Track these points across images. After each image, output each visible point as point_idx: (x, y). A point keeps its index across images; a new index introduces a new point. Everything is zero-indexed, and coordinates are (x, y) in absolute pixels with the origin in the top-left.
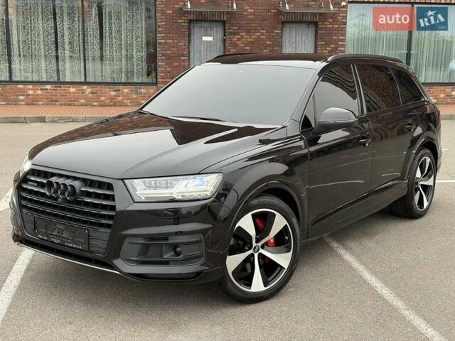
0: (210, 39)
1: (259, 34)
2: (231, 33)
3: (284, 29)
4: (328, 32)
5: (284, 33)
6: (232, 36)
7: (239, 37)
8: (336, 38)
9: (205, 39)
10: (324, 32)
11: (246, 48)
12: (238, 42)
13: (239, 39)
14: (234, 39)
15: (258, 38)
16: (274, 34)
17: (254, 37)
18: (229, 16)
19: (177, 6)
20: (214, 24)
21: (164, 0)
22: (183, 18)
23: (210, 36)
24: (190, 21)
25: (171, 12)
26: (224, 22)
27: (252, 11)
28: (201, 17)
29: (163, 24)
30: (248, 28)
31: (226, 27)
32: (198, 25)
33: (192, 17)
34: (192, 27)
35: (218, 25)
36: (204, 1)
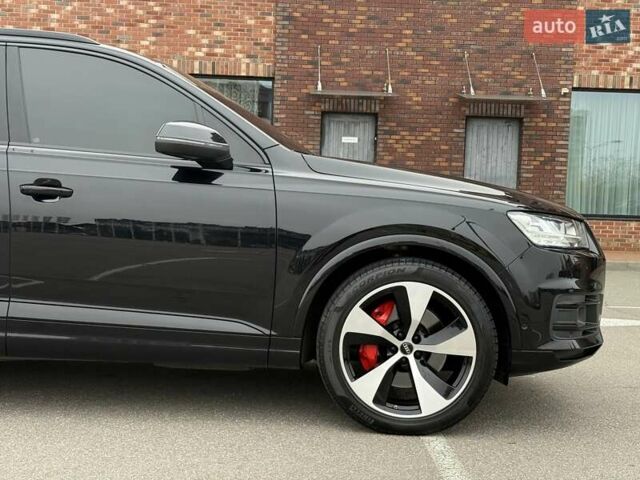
0: (354, 140)
1: (430, 134)
2: (386, 132)
3: (470, 128)
4: (538, 133)
5: (470, 134)
6: (387, 137)
7: (397, 137)
8: (553, 142)
9: (345, 140)
10: (533, 133)
11: (409, 155)
12: (396, 146)
13: (397, 142)
14: (391, 141)
15: (428, 140)
16: (453, 135)
17: (422, 138)
18: (382, 106)
19: (305, 91)
20: (361, 119)
21: (285, 82)
22: (313, 108)
23: (354, 136)
24: (324, 114)
25: (295, 99)
26: (375, 116)
27: (420, 99)
28: (340, 107)
29: (283, 116)
30: (413, 125)
31: (379, 123)
32: (337, 119)
33: (326, 107)
34: (326, 122)
35: (367, 118)
36: (345, 84)
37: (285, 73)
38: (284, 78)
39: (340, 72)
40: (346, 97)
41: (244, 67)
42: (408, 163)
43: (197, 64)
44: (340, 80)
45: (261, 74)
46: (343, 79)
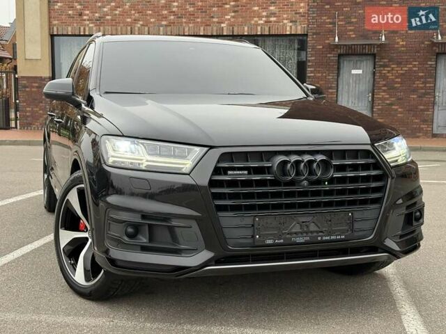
0: (360, 72)
1: (411, 66)
2: (381, 66)
3: (439, 61)
5: (439, 65)
6: (382, 69)
7: (389, 69)
9: (354, 72)
11: (397, 80)
12: (388, 74)
13: (389, 72)
14: (384, 72)
15: (410, 70)
16: (427, 66)
17: (405, 69)
18: (379, 49)
19: (327, 42)
20: (364, 58)
21: (315, 36)
22: (333, 52)
23: (360, 69)
24: (340, 56)
25: (321, 47)
26: (374, 55)
27: (404, 43)
28: (350, 51)
29: (313, 58)
30: (399, 60)
31: (377, 60)
32: (348, 59)
33: (342, 51)
34: (341, 61)
35: (369, 57)
36: (354, 36)
37: (315, 31)
38: (314, 34)
39: (350, 28)
40: (354, 45)
41: (288, 28)
42: (396, 85)
43: (259, 28)
44: (351, 33)
45: (299, 32)
46: (352, 33)
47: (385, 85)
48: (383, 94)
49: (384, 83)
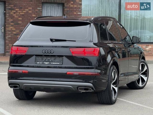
1: (27, 10)
2: (10, 9)
3: (43, 7)
5: (43, 10)
8: (76, 13)
10: (68, 9)
11: (20, 19)
13: (14, 13)
14: (12, 13)
16: (37, 10)
17: (24, 12)
26: (5, 2)
30: (20, 6)
31: (6, 5)
42: (19, 22)
47: (12, 22)
48: (11, 27)
49: (12, 20)
